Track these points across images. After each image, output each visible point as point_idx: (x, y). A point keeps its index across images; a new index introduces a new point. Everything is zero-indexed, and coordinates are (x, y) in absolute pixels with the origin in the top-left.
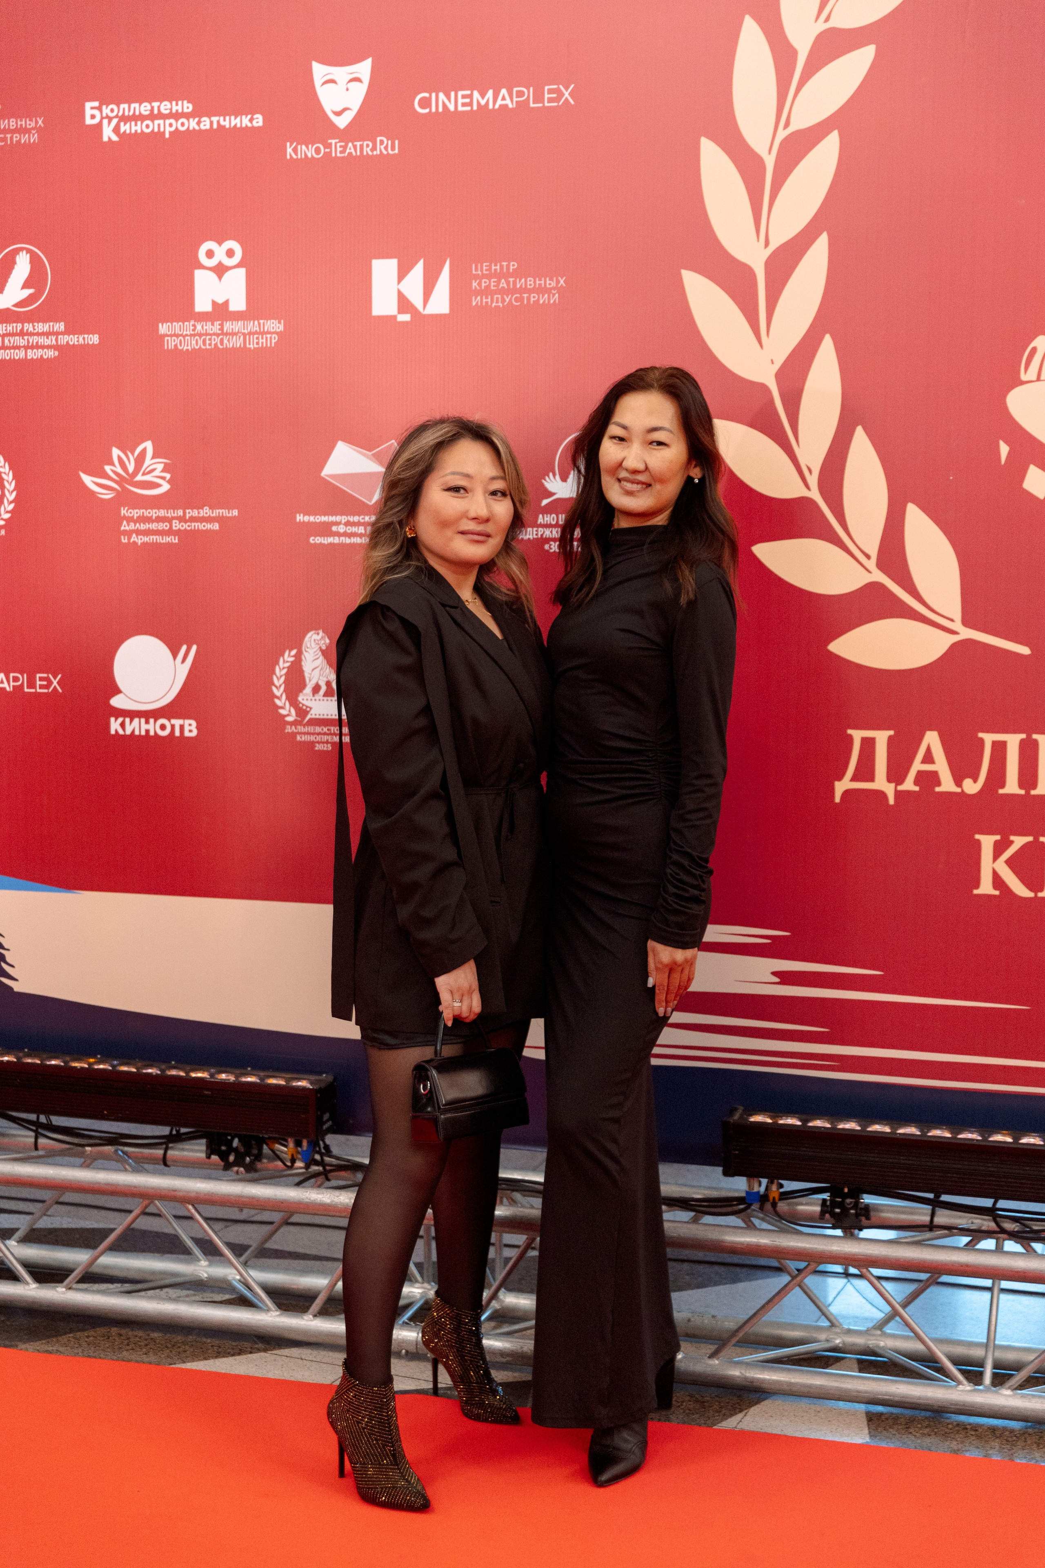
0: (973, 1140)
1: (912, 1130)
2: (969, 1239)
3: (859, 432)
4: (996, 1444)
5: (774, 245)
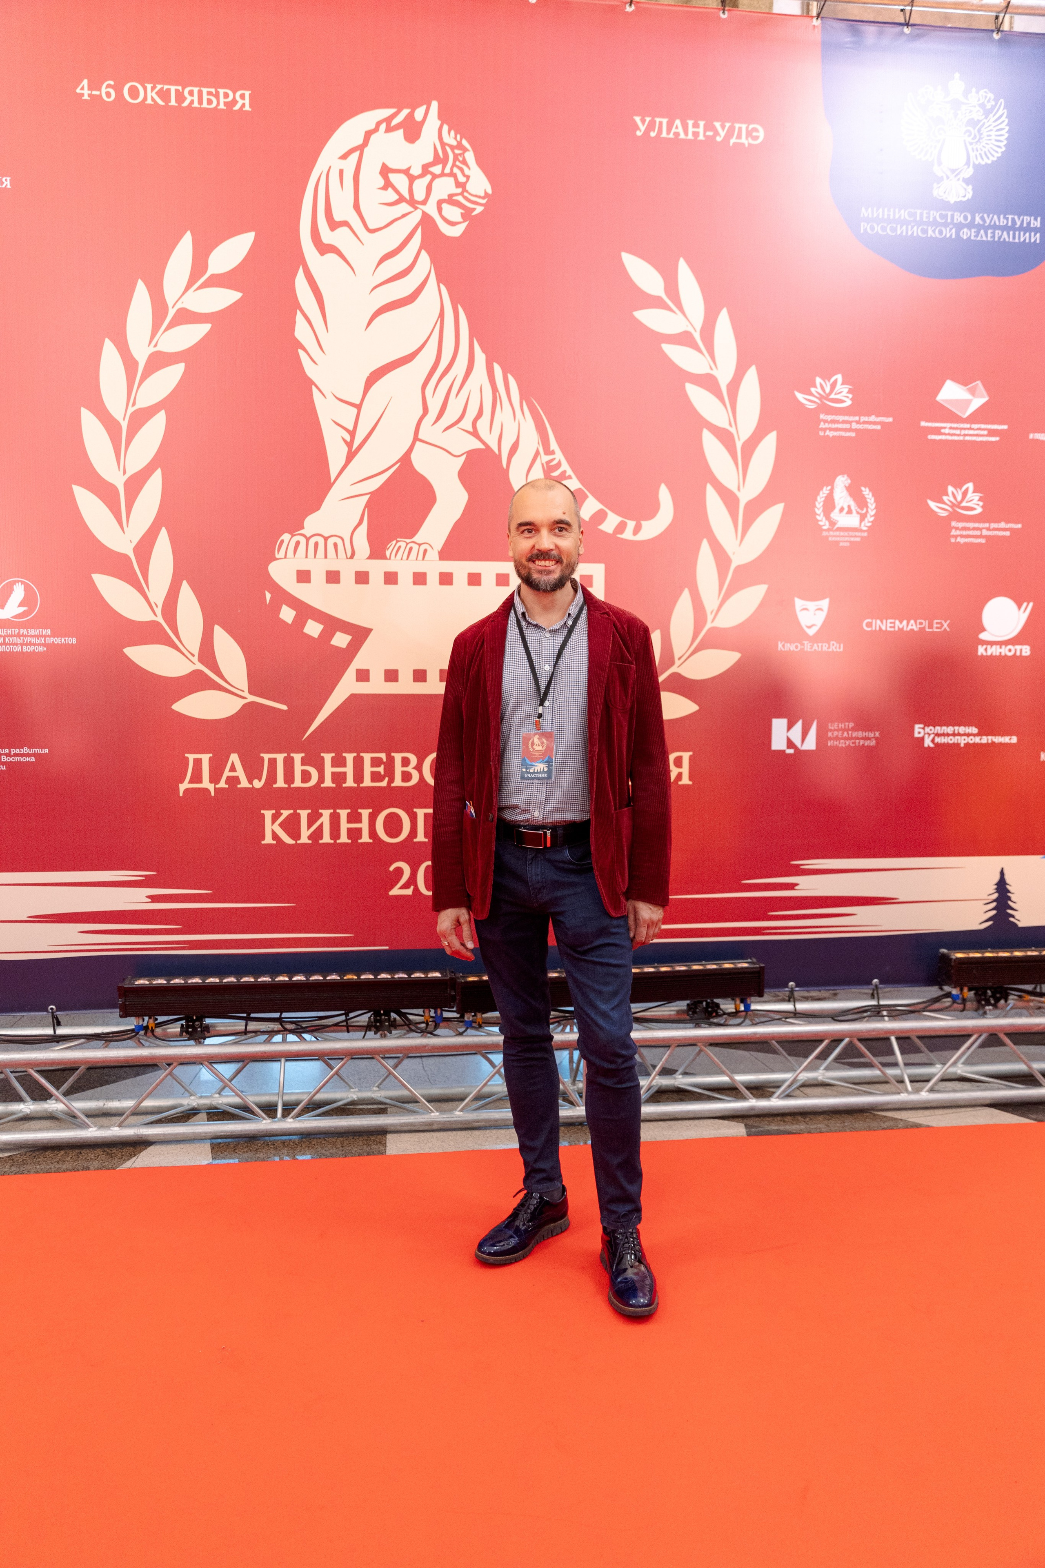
0: (266, 981)
1: (232, 979)
2: (267, 1036)
3: (185, 583)
4: (285, 1151)
5: (129, 473)
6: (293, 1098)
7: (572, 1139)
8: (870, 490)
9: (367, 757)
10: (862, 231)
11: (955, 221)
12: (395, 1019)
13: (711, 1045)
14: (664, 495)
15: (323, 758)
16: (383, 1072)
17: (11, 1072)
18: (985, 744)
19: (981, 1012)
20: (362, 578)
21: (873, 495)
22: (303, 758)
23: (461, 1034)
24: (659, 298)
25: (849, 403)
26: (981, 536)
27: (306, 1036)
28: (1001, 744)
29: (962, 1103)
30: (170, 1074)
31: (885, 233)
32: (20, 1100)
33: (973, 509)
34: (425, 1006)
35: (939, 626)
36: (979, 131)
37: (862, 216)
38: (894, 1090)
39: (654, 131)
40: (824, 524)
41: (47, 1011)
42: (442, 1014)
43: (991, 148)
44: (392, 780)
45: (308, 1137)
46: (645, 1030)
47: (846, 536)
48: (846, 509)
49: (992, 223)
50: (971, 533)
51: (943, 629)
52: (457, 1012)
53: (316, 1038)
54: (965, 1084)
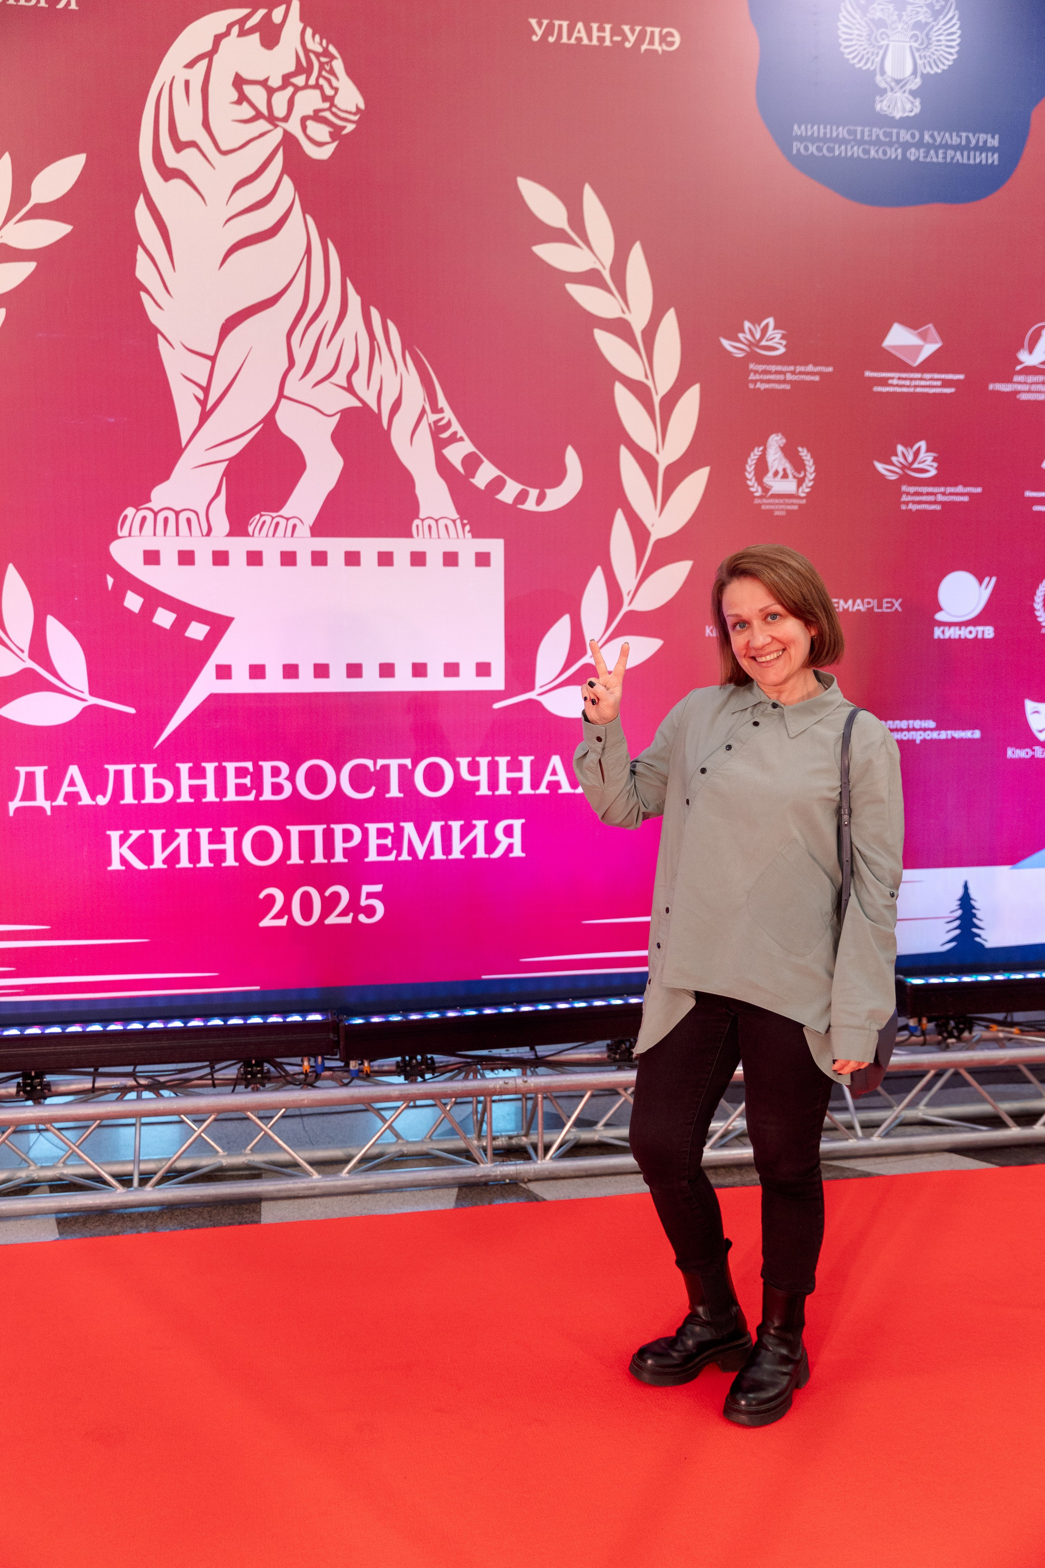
0: (117, 1030)
1: (76, 1028)
2: (119, 1094)
3: (11, 566)
6: (150, 1166)
7: (474, 1202)
8: (808, 451)
9: (230, 767)
10: (795, 151)
11: (901, 140)
12: (269, 1071)
14: (571, 458)
15: (178, 769)
18: (944, 740)
19: (943, 1045)
20: (221, 558)
21: (812, 456)
22: (155, 770)
23: (346, 1085)
24: (562, 231)
25: (782, 350)
26: (935, 502)
27: (165, 1093)
28: (961, 740)
30: (5, 1141)
31: (821, 154)
33: (926, 471)
34: (303, 1055)
35: (889, 605)
36: (927, 35)
37: (794, 134)
38: (844, 1136)
39: (552, 35)
40: (757, 490)
42: (323, 1063)
43: (942, 55)
44: (260, 793)
45: (170, 1210)
46: (558, 1074)
47: (781, 504)
48: (781, 473)
49: (944, 142)
50: (924, 498)
51: (893, 609)
52: (340, 1060)
53: (176, 1094)
54: (925, 1127)
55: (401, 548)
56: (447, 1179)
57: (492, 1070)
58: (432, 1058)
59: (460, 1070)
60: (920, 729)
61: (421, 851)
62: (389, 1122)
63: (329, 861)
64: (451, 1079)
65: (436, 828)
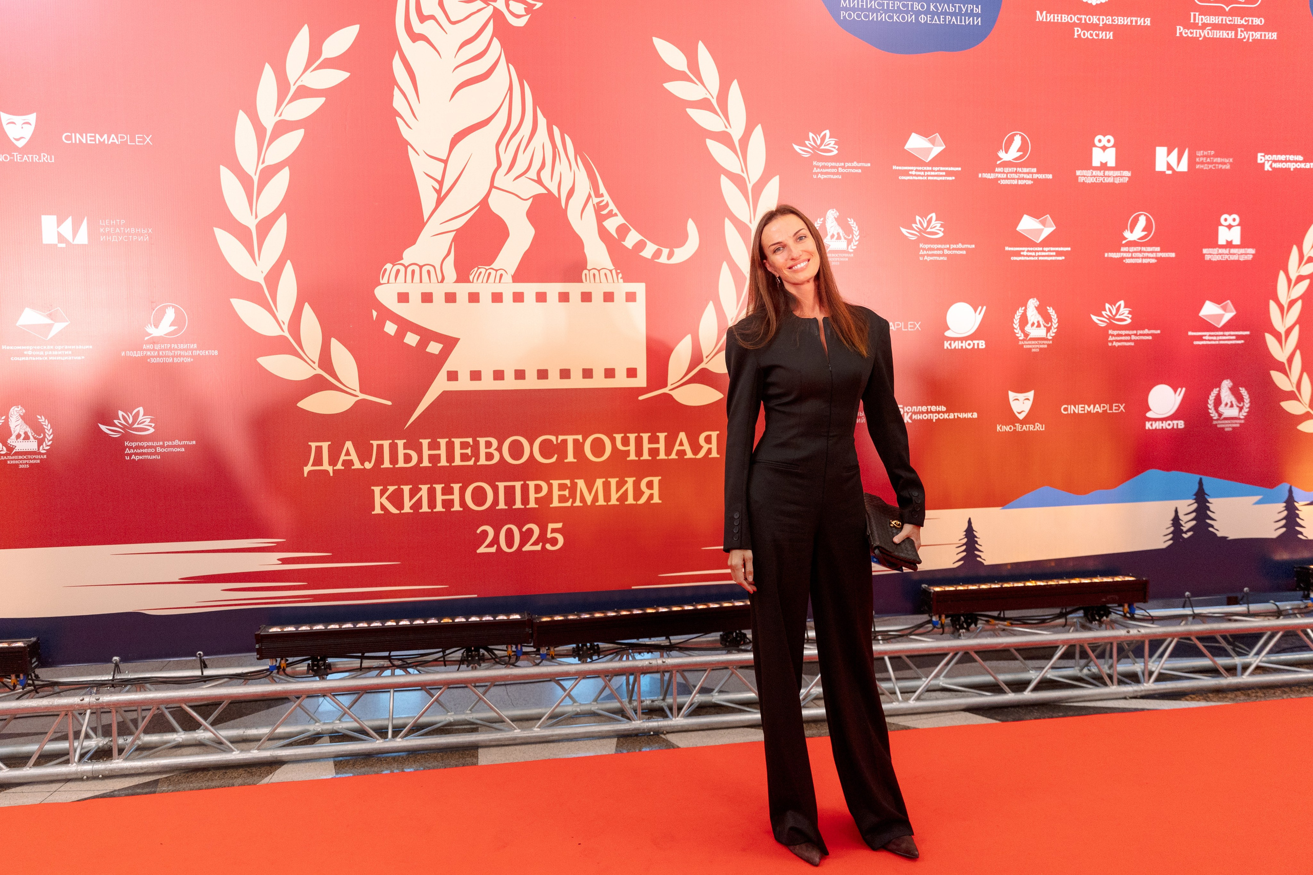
0: (378, 626)
1: (349, 625)
2: (379, 671)
3: (306, 304)
4: (395, 765)
5: (260, 218)
6: (400, 722)
7: (629, 747)
8: (854, 221)
9: (457, 442)
10: (842, 18)
11: (914, 10)
12: (483, 654)
13: (741, 667)
14: (691, 226)
15: (421, 443)
16: (475, 698)
17: (166, 708)
18: (953, 418)
19: (957, 634)
20: (450, 298)
21: (857, 224)
22: (404, 443)
23: (537, 665)
24: (684, 72)
25: (835, 152)
26: (943, 255)
27: (411, 670)
28: (965, 419)
29: (942, 709)
30: (299, 705)
31: (860, 19)
32: (173, 730)
33: (936, 234)
34: (508, 643)
35: (913, 327)
37: (842, 6)
38: (889, 700)
41: (196, 656)
42: (521, 649)
44: (477, 460)
45: (413, 754)
46: (686, 656)
47: (837, 258)
48: (836, 236)
49: (944, 11)
50: (935, 252)
51: (916, 330)
52: (534, 646)
53: (419, 671)
54: (946, 693)
55: (574, 289)
56: (608, 731)
57: (640, 653)
58: (598, 645)
59: (617, 653)
60: (936, 412)
61: (589, 499)
62: (567, 691)
63: (525, 507)
64: (611, 660)
65: (599, 483)
